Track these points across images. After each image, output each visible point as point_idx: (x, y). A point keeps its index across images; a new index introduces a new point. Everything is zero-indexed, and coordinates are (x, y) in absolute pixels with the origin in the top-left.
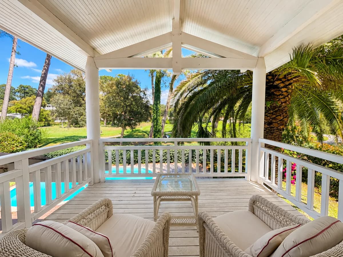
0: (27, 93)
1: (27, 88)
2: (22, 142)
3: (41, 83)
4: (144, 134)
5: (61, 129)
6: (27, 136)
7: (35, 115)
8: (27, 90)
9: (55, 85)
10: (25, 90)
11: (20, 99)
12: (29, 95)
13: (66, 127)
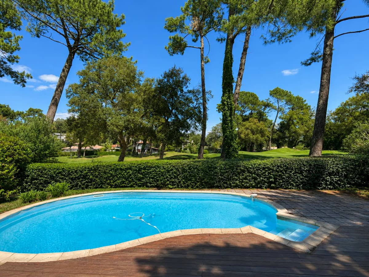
13: (75, 158)
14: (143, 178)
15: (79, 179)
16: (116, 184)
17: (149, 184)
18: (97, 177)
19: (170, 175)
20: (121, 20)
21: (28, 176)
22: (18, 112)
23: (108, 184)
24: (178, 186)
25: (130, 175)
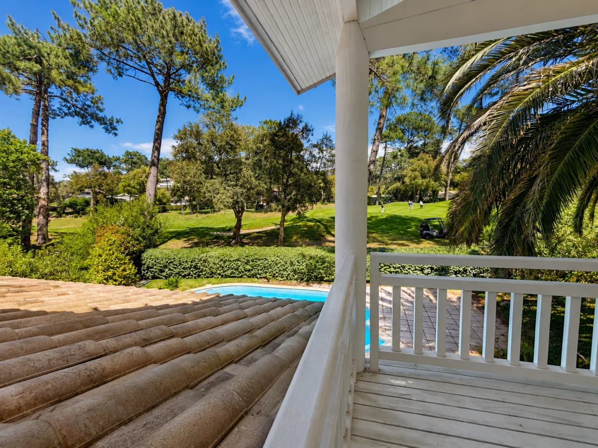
0: (135, 163)
1: (135, 155)
2: (138, 240)
3: (156, 144)
4: (318, 223)
5: (181, 216)
6: (144, 229)
7: (150, 195)
8: (135, 160)
9: (176, 144)
10: (132, 158)
11: (126, 172)
12: (137, 166)
13: (187, 214)
14: (252, 270)
15: (190, 269)
16: (225, 275)
17: (258, 276)
18: (206, 267)
19: (278, 268)
20: (217, 47)
21: (144, 264)
22: (114, 157)
23: (219, 274)
24: (287, 279)
25: (239, 266)
